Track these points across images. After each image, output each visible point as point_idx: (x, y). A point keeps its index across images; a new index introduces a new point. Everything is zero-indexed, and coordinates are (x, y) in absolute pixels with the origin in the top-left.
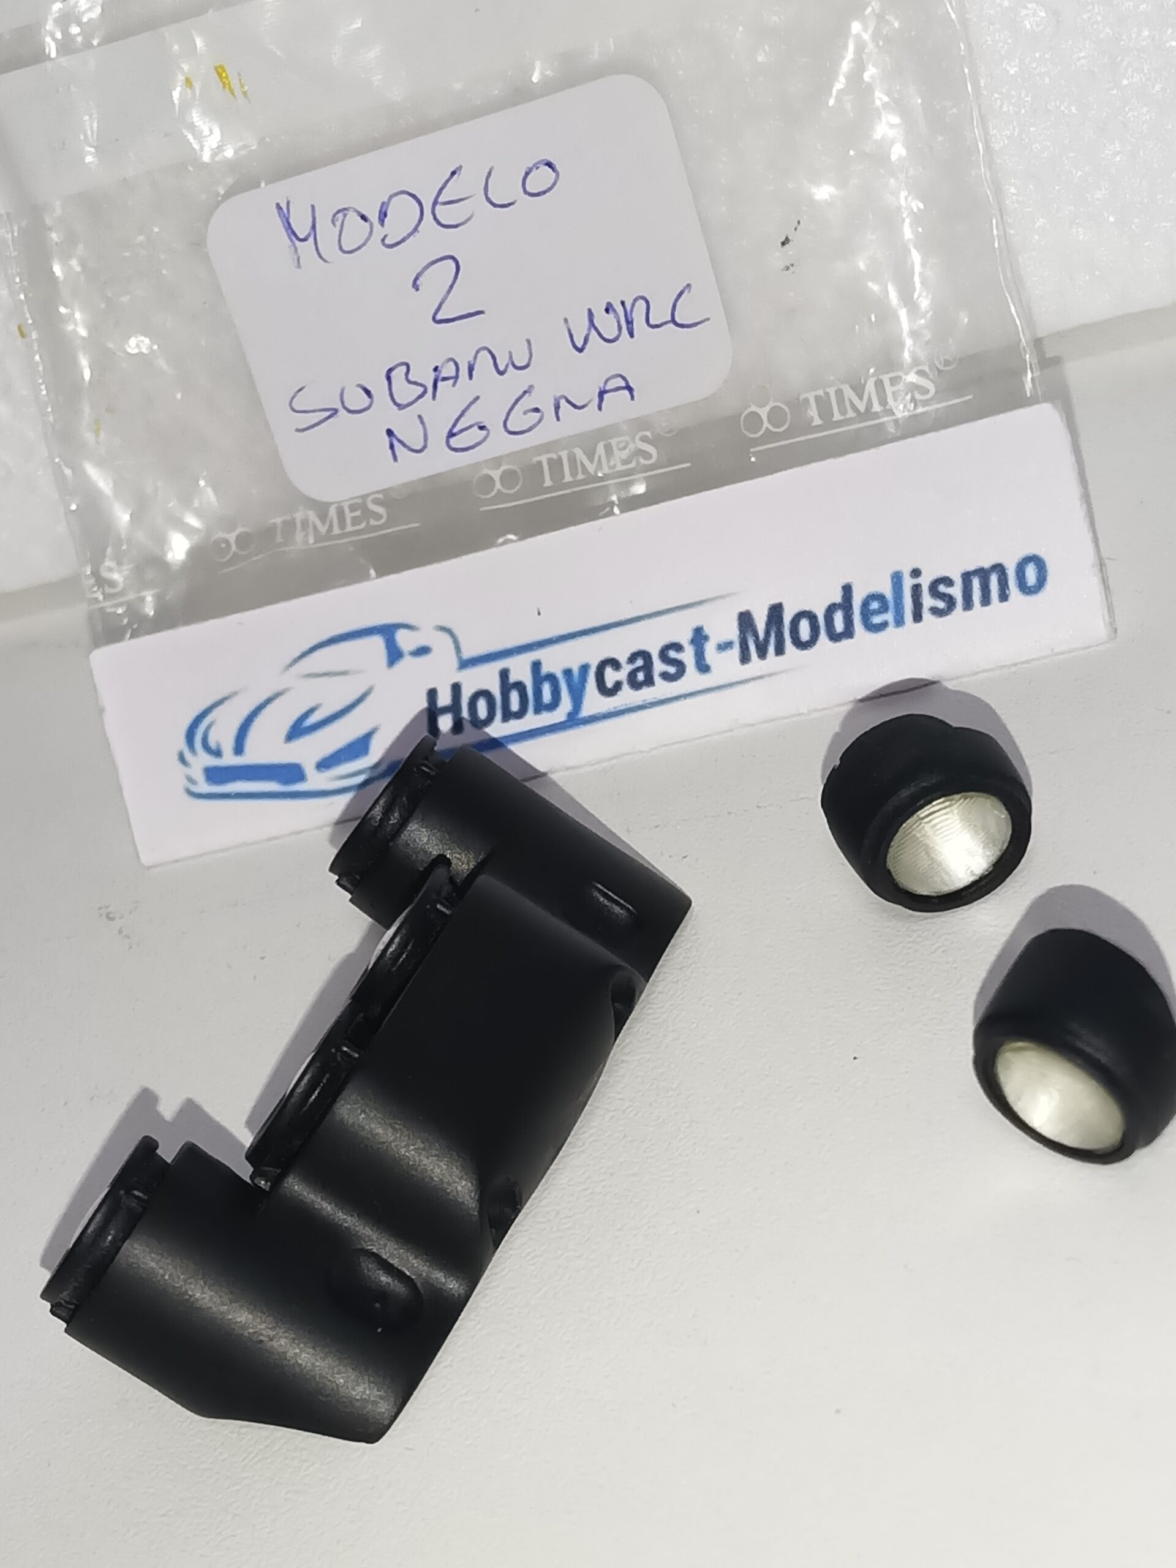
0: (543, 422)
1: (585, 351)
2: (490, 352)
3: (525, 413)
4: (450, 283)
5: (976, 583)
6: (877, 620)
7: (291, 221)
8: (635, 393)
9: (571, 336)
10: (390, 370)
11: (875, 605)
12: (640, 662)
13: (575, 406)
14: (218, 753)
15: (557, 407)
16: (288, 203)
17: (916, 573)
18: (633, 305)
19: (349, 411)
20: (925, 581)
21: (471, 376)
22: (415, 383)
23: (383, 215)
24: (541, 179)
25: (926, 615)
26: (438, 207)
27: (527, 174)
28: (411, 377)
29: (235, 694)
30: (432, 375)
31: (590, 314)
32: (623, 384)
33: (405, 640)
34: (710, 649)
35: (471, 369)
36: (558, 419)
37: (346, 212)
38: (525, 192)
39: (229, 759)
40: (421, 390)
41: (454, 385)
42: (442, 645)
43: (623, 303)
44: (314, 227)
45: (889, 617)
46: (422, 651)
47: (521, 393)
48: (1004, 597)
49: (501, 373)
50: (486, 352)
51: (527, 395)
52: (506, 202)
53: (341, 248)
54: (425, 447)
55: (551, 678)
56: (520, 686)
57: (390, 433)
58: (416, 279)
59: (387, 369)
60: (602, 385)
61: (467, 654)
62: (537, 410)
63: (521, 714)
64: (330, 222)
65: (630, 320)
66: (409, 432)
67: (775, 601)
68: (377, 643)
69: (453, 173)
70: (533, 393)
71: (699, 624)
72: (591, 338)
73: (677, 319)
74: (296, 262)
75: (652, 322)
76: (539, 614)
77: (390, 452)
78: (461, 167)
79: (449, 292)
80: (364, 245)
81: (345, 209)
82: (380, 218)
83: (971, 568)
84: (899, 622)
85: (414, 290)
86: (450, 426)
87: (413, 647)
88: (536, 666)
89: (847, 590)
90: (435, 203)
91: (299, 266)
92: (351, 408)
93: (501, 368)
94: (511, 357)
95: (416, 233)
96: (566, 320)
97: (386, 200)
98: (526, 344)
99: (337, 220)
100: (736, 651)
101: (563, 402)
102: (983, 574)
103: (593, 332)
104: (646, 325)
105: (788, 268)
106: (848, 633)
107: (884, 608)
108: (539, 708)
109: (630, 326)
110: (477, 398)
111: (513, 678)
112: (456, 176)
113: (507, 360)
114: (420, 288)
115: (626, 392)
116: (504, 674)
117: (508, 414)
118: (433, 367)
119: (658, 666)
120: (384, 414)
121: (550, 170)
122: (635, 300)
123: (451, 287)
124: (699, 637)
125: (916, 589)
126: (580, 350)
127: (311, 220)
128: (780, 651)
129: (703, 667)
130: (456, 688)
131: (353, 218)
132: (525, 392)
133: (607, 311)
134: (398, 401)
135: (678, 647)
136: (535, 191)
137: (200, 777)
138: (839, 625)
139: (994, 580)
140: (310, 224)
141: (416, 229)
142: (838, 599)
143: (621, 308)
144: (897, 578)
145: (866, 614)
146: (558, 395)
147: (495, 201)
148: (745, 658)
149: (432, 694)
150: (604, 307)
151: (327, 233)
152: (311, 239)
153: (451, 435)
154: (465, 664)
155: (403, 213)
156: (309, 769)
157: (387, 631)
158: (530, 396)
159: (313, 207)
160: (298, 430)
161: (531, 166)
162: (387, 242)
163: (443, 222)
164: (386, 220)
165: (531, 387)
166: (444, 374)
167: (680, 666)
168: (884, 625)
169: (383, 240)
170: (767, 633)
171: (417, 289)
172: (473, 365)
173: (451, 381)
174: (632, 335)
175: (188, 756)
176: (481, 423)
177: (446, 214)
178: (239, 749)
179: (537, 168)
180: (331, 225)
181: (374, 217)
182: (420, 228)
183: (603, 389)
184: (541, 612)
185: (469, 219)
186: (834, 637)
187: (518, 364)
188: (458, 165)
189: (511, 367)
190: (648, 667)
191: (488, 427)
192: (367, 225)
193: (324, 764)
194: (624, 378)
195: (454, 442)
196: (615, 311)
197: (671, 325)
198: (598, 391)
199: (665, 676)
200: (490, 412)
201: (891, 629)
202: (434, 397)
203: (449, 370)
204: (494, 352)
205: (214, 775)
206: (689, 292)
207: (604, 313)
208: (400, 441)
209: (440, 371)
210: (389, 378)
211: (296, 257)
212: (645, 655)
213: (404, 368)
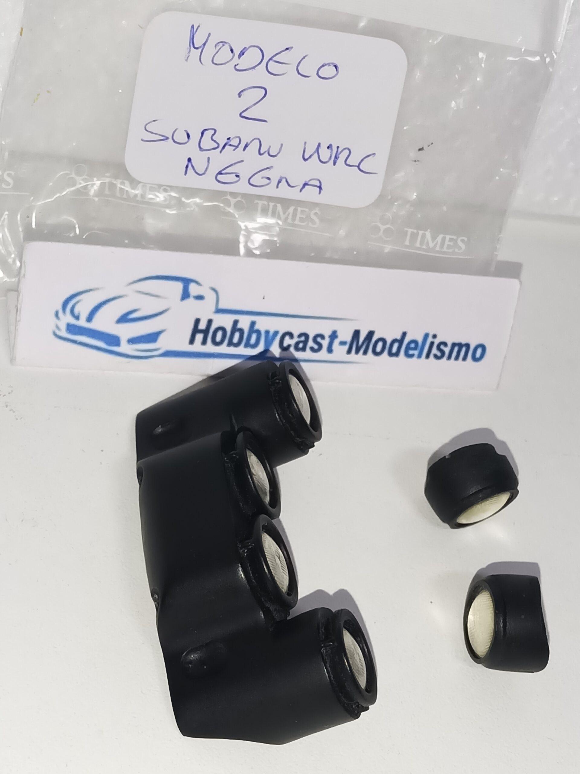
0: (269, 185)
1: (307, 162)
2: (260, 142)
3: (263, 178)
4: (258, 100)
5: (456, 349)
6: (411, 352)
7: (195, 36)
8: (322, 191)
9: (304, 151)
10: (206, 130)
11: (413, 345)
12: (303, 339)
13: (289, 185)
14: (77, 318)
15: (279, 182)
16: (199, 26)
17: (435, 336)
18: (342, 151)
19: (175, 142)
20: (437, 341)
21: (244, 149)
22: (215, 141)
23: (242, 54)
24: (328, 71)
25: (431, 356)
26: (271, 62)
27: (323, 66)
28: (214, 138)
29: (98, 289)
30: (226, 141)
31: (319, 145)
32: (318, 184)
33: (193, 289)
34: (336, 342)
35: (246, 146)
36: (277, 187)
37: (225, 44)
38: (317, 74)
39: (82, 323)
40: (216, 145)
41: (234, 150)
42: (210, 297)
43: (338, 147)
44: (204, 44)
45: (416, 352)
46: (200, 298)
47: (266, 167)
48: (464, 359)
49: (260, 154)
50: (258, 141)
51: (268, 170)
52: (306, 75)
53: (212, 61)
54: (204, 174)
55: (258, 332)
56: (241, 331)
57: (189, 160)
58: (242, 91)
59: (204, 129)
60: (307, 181)
61: (221, 306)
62: (269, 179)
63: (237, 345)
64: (214, 45)
65: (337, 157)
66: (199, 163)
67: (372, 329)
68: (179, 286)
69: (287, 49)
70: (271, 170)
71: (335, 329)
72: (313, 157)
73: (361, 167)
74: (187, 57)
75: (348, 162)
76: (264, 298)
77: (185, 169)
78: (292, 48)
79: (255, 104)
80: (225, 64)
81: (225, 42)
82: (240, 54)
83: (457, 341)
84: (420, 356)
85: (238, 96)
86: (221, 169)
87: (196, 294)
88: (253, 324)
89: (404, 334)
90: (271, 59)
91: (187, 60)
92: (176, 140)
93: (262, 152)
94: (269, 149)
95: (253, 69)
96: (305, 143)
97: (247, 47)
98: (280, 146)
99: (218, 46)
100: (346, 347)
101: (284, 181)
102: (460, 345)
103: (316, 155)
104: (344, 163)
105: (415, 161)
106: (397, 354)
107: (415, 348)
108: (247, 345)
109: (336, 159)
110: (242, 161)
111: (239, 326)
112: (287, 51)
113: (266, 149)
114: (241, 97)
115: (318, 189)
116: (236, 322)
117: (254, 175)
118: (228, 137)
119: (311, 343)
120: (191, 150)
121: (335, 69)
122: (345, 149)
123: (257, 103)
124: (334, 335)
125: (432, 344)
126: (305, 160)
127: (205, 40)
128: (365, 353)
129: (330, 350)
130: (210, 322)
131: (227, 48)
132: (267, 168)
133: (328, 148)
134: (201, 146)
135: (323, 337)
136: (322, 76)
137: (63, 327)
138: (394, 350)
139: (464, 349)
140: (204, 42)
141: (254, 67)
142: (399, 337)
143: (336, 150)
144: (426, 336)
145: (408, 348)
146: (283, 176)
147: (300, 72)
148: (349, 352)
149: (197, 321)
150: (328, 146)
151: (210, 50)
152: (200, 50)
153: (220, 173)
154: (219, 311)
155: (253, 57)
156: (123, 342)
157: (186, 282)
158: (269, 171)
159: (210, 34)
160: (142, 140)
161: (326, 63)
162: (237, 67)
163: (269, 70)
164: (243, 56)
165: (272, 167)
166: (231, 143)
167: (320, 346)
168: (412, 356)
169: (235, 65)
170: (363, 343)
171: (240, 97)
172: (249, 144)
173: (234, 148)
174: (334, 164)
175: (61, 314)
176: (238, 174)
177: (272, 66)
178: (89, 319)
179: (329, 66)
180: (214, 48)
181: (237, 52)
182: (256, 68)
183: (307, 182)
184: (265, 298)
185: (283, 74)
186: (391, 354)
187: (271, 154)
188: (291, 46)
189: (266, 153)
190: (305, 342)
191: (241, 177)
192: (232, 54)
193: (132, 341)
194: (320, 182)
195: (220, 177)
196: (332, 149)
197: (356, 168)
198: (304, 183)
199: (312, 349)
200: (245, 171)
201: (415, 359)
202: (221, 152)
203: (235, 142)
204: (262, 143)
205: (71, 328)
206: (373, 157)
207: (327, 148)
208: (192, 166)
209: (230, 141)
210: (202, 133)
211: (187, 55)
212: (306, 336)
213: (213, 132)
